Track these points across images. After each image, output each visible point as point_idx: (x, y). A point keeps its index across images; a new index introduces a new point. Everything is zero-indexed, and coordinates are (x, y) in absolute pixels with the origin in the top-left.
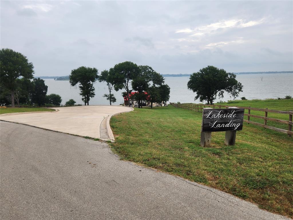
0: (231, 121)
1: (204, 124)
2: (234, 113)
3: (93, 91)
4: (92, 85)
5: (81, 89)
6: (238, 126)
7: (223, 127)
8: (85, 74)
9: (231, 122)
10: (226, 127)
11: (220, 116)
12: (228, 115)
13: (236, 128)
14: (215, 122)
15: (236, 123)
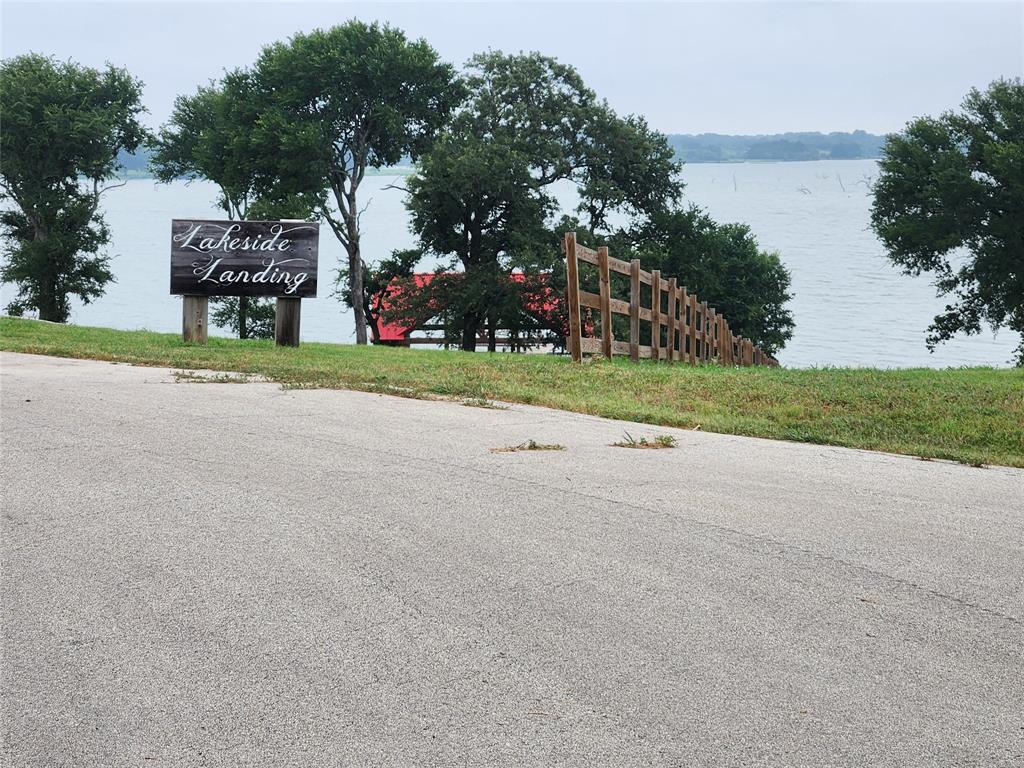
0: (272, 265)
1: (174, 269)
2: (282, 237)
3: (94, 250)
4: (90, 201)
5: (14, 234)
6: (301, 281)
7: (245, 280)
8: (37, 115)
9: (273, 268)
10: (254, 281)
11: (229, 243)
12: (260, 242)
13: (294, 289)
14: (214, 262)
15: (294, 270)
